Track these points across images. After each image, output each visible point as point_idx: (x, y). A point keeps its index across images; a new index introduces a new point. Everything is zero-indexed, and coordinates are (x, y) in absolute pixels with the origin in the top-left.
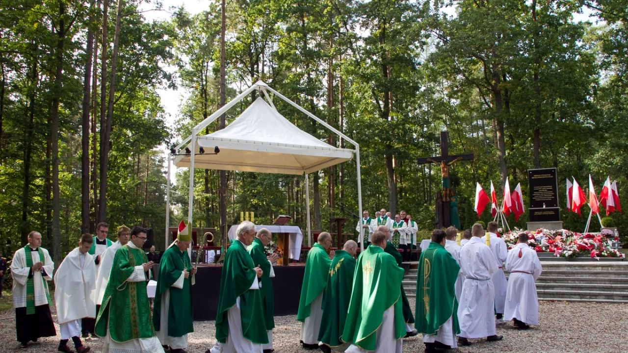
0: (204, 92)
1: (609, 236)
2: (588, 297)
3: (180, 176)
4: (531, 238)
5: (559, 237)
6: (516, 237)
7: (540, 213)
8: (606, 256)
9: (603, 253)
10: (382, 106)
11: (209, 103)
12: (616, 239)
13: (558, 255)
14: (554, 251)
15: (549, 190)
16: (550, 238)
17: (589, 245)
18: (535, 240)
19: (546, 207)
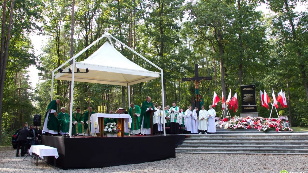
0: (58, 38)
1: (283, 120)
3: (39, 85)
4: (245, 122)
5: (259, 121)
6: (237, 121)
7: (247, 108)
8: (284, 131)
9: (282, 129)
10: (160, 50)
11: (60, 44)
12: (287, 121)
13: (260, 130)
14: (257, 128)
15: (251, 96)
16: (254, 122)
17: (275, 125)
18: (247, 122)
19: (250, 105)
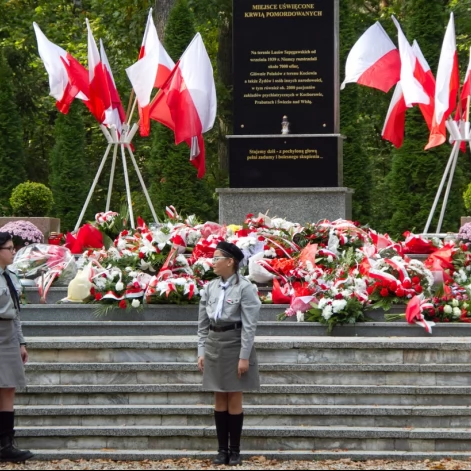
2: (337, 444)
5: (312, 249)
7: (268, 155)
8: (458, 320)
9: (447, 308)
13: (300, 315)
14: (287, 301)
15: (304, 66)
16: (280, 254)
17: (407, 278)
19: (292, 130)
